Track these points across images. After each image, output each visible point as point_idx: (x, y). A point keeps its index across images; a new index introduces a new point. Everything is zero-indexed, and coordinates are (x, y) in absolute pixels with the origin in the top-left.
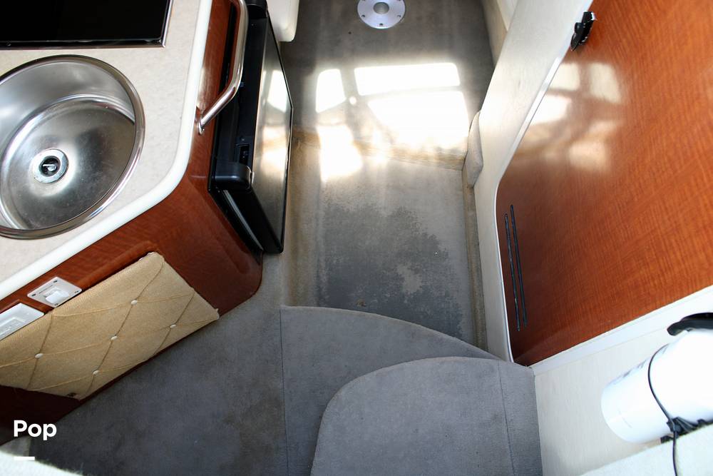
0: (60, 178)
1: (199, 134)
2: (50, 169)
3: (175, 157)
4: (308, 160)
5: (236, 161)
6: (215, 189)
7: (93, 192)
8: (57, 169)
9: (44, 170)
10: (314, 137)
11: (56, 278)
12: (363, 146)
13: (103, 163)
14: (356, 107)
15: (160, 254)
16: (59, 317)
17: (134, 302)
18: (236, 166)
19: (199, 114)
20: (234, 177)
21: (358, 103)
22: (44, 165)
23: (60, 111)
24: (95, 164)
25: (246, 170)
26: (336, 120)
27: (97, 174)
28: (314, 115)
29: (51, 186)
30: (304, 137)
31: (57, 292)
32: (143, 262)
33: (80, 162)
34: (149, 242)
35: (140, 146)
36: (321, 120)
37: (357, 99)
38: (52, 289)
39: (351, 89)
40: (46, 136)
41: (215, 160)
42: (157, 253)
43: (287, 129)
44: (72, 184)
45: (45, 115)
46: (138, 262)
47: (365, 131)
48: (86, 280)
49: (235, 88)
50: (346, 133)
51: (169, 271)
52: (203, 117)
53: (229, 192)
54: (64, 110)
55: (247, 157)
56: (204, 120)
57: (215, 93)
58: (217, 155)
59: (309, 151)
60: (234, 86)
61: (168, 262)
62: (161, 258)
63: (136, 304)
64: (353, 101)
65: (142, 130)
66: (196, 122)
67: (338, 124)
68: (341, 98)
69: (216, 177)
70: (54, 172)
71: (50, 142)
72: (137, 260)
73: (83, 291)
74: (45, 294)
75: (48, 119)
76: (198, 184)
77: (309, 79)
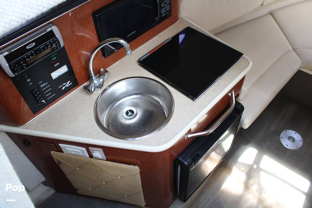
0: (130, 119)
1: (184, 139)
2: (129, 114)
3: (169, 141)
4: (222, 176)
5: (191, 158)
6: (176, 162)
7: (136, 131)
8: (131, 115)
9: (127, 113)
10: (230, 170)
11: (101, 149)
12: (247, 186)
13: (146, 125)
14: (255, 170)
15: (140, 169)
16: (92, 162)
17: (119, 177)
18: (189, 160)
19: (190, 132)
20: (186, 163)
21: (256, 169)
22: (128, 112)
23: (146, 98)
24: (143, 123)
25: (192, 164)
26: (243, 169)
27: (142, 127)
28: (235, 161)
29: (125, 120)
30: (226, 166)
31: (98, 154)
32: (132, 167)
33: (140, 119)
34: (139, 162)
35: (161, 128)
36: (237, 165)
37: (257, 167)
38: (97, 152)
39: (257, 161)
40: (136, 103)
41: (184, 152)
42: (139, 168)
43: (222, 158)
44: (131, 124)
45: (141, 97)
46: (131, 166)
47: (252, 182)
48: (110, 157)
49: (209, 132)
50: (243, 177)
51: (138, 177)
52: (190, 134)
53: (181, 167)
54: (148, 99)
55: (196, 159)
56: (190, 136)
57: (201, 129)
58: (186, 150)
59: (224, 173)
60: (210, 131)
61: (140, 174)
62: (139, 171)
63: (119, 178)
64: (255, 166)
65: (166, 123)
66: (186, 134)
67: (243, 171)
68: (251, 162)
69: (179, 158)
70: (130, 116)
71: (136, 105)
72: (131, 164)
73: (106, 160)
74: (95, 151)
75: (142, 98)
76: (171, 156)
77: (243, 147)
